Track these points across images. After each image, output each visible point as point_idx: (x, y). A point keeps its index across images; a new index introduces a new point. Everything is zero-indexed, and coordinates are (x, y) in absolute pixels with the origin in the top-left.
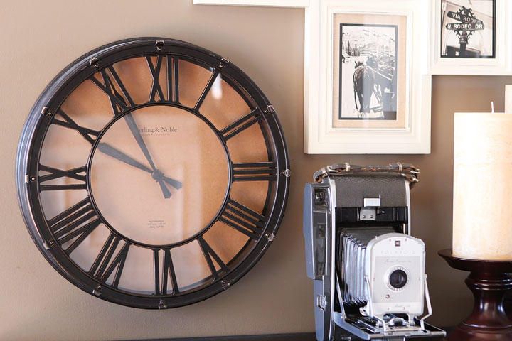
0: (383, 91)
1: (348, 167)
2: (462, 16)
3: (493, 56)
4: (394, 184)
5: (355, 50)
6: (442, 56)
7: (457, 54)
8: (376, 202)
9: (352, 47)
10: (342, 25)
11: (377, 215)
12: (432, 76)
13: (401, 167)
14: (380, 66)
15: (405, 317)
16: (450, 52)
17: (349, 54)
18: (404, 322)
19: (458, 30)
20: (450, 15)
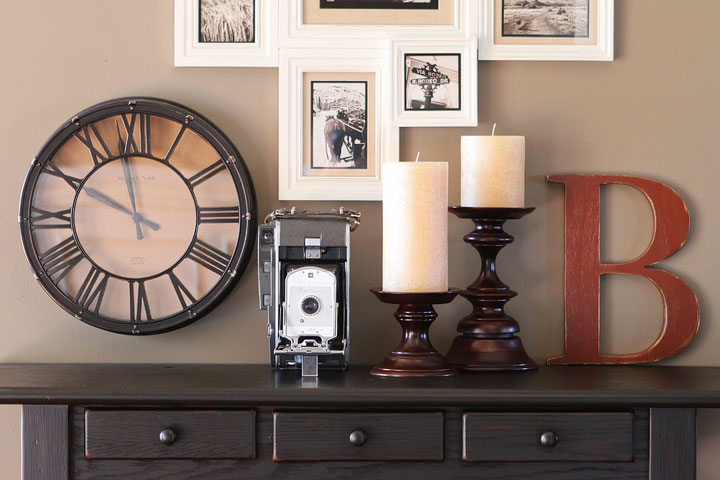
0: (353, 142)
1: (292, 211)
2: (427, 72)
3: (459, 109)
4: (334, 227)
5: (326, 105)
6: (406, 109)
7: (423, 107)
8: (317, 242)
9: (323, 102)
10: (312, 82)
11: (322, 253)
12: (401, 128)
13: (341, 212)
14: (350, 119)
15: (318, 339)
16: (416, 106)
17: (320, 108)
18: (316, 343)
19: (423, 85)
20: (415, 70)
